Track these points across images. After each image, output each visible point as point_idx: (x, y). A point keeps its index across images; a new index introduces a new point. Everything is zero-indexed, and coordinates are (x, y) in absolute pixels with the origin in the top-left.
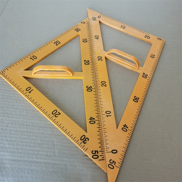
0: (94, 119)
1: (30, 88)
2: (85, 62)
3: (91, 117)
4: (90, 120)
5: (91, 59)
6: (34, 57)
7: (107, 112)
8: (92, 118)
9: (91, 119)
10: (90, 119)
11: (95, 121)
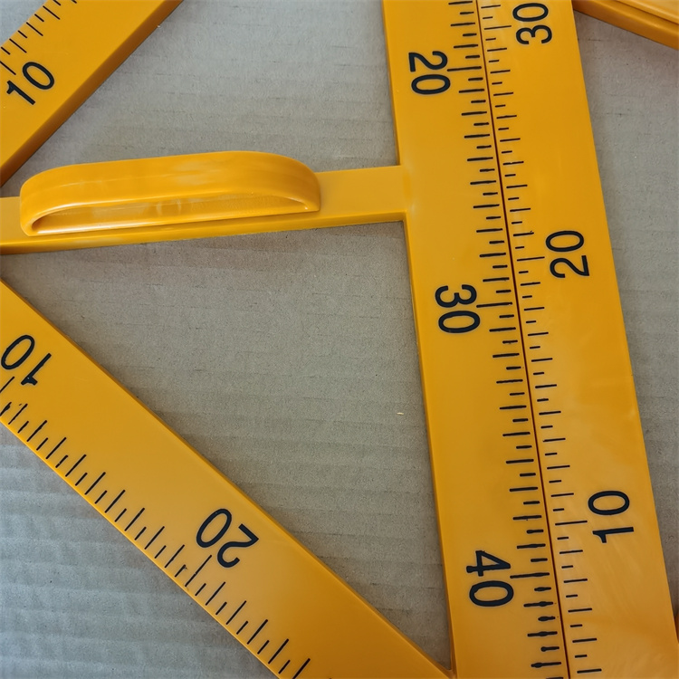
0: (503, 565)
1: (26, 344)
2: (413, 68)
3: (480, 554)
4: (475, 578)
5: (457, 36)
6: (32, 71)
7: (601, 504)
8: (486, 562)
9: (480, 569)
10: (470, 569)
11: (512, 582)
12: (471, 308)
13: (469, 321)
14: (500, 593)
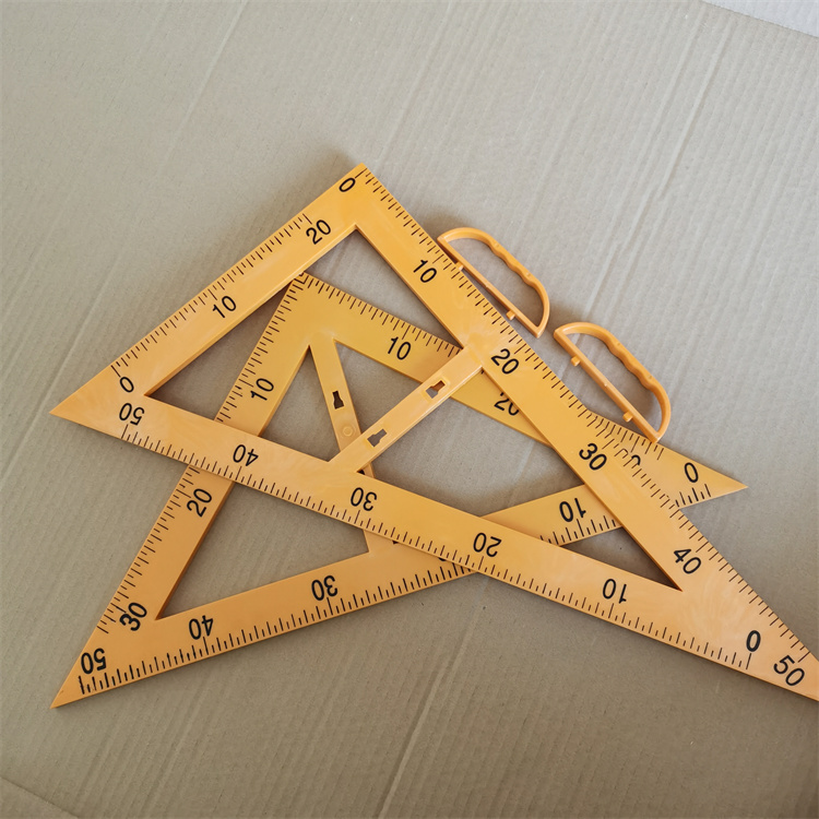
0: (208, 633)
1: (269, 387)
3: (211, 620)
4: (200, 620)
6: (405, 347)
8: (209, 624)
9: (205, 622)
10: (204, 617)
11: (201, 637)
12: (326, 595)
13: (319, 595)
14: (196, 633)
